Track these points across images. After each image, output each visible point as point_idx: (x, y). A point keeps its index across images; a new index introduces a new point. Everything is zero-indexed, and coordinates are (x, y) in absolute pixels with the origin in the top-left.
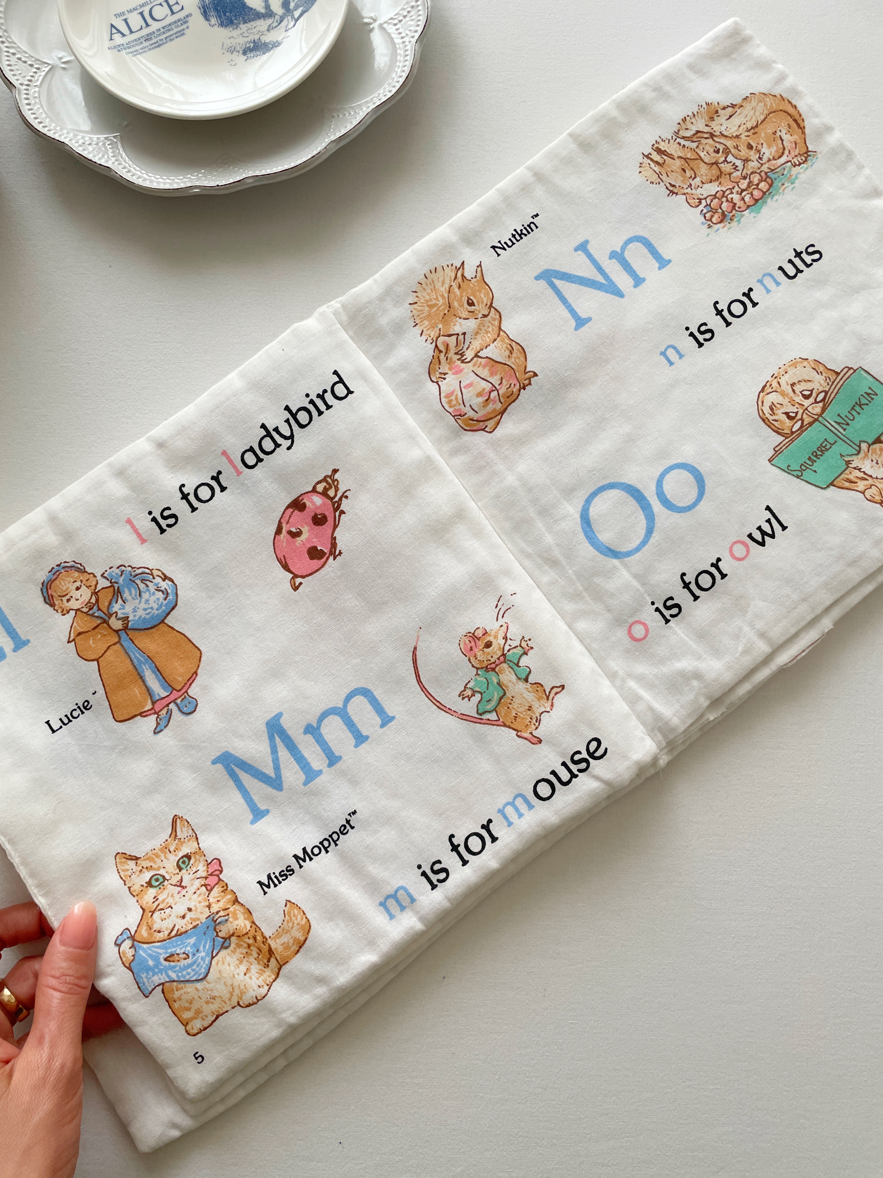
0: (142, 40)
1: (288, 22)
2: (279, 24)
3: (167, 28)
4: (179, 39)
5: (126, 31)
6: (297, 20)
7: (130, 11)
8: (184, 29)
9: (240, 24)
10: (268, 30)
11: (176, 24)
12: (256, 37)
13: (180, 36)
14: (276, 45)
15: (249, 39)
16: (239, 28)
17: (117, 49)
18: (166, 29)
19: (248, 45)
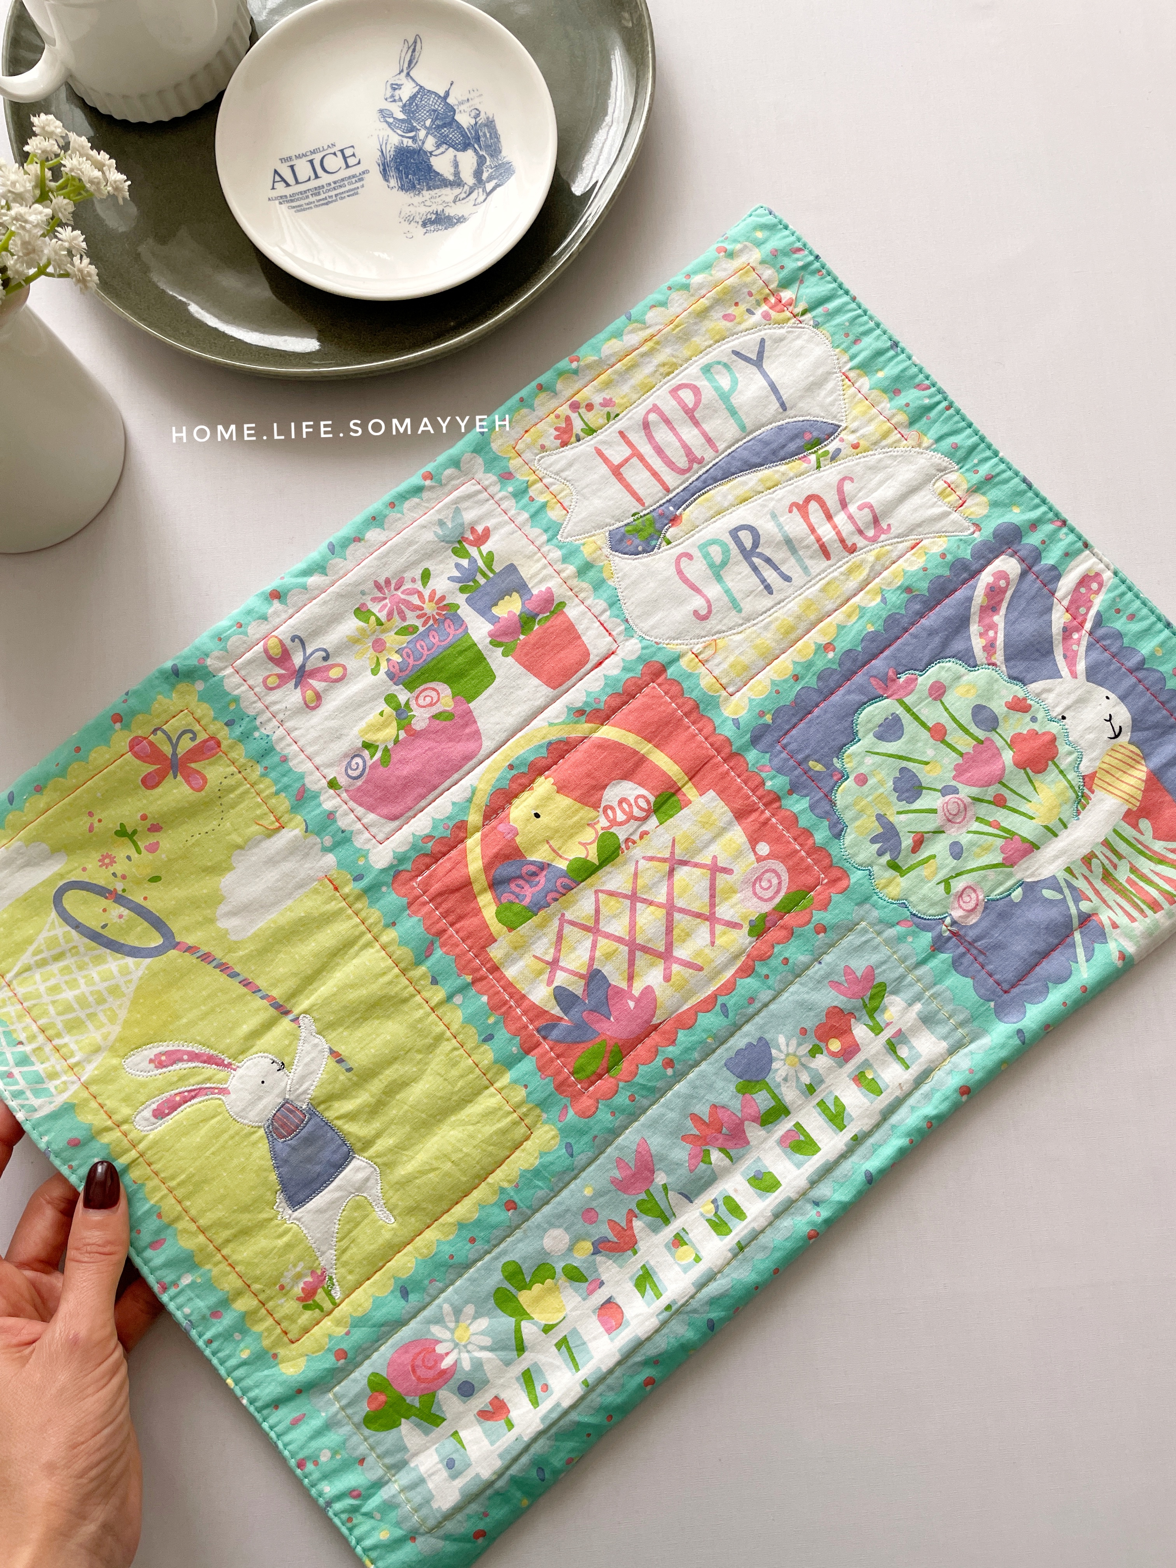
0: (309, 194)
1: (478, 194)
2: (467, 197)
3: (339, 183)
4: (351, 198)
5: (290, 179)
6: (488, 194)
7: (298, 157)
8: (358, 188)
9: (422, 190)
11: (350, 181)
12: (440, 209)
13: (353, 195)
14: (461, 220)
15: (431, 210)
16: (421, 195)
17: (277, 201)
19: (429, 217)
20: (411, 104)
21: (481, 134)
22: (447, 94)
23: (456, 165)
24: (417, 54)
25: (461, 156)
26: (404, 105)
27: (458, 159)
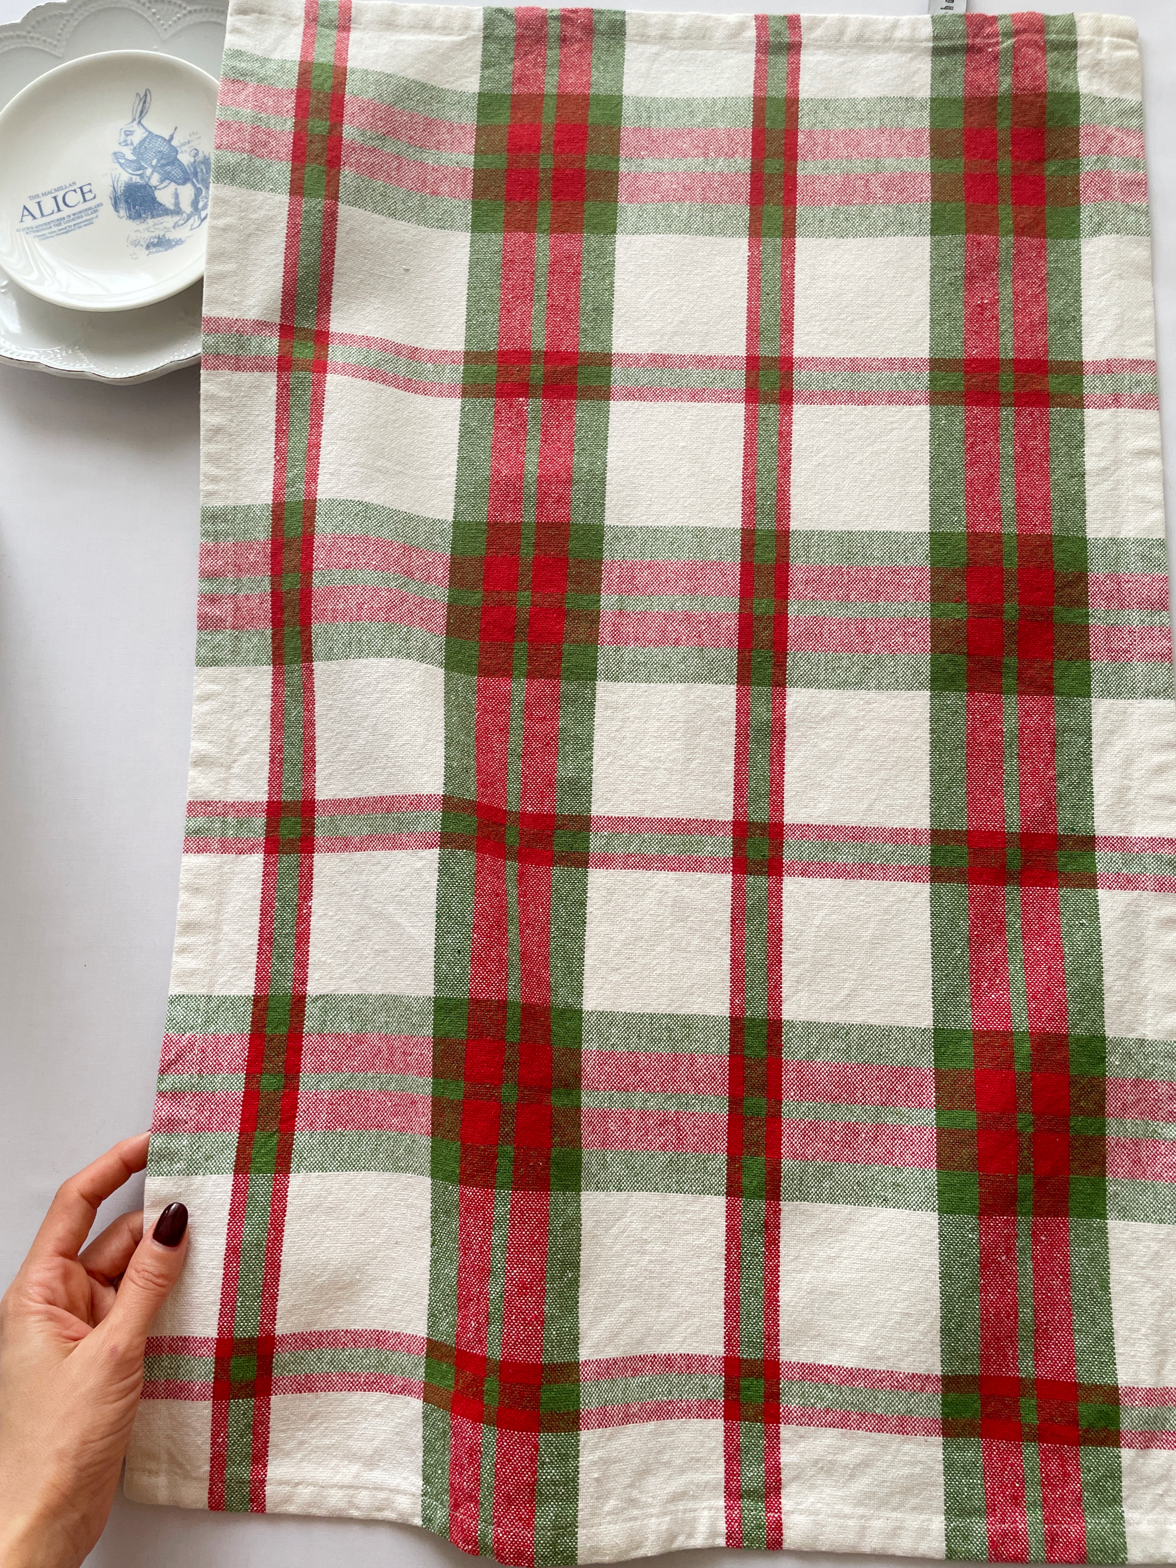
0: (52, 225)
1: (194, 221)
2: (185, 223)
3: (78, 215)
5: (37, 213)
6: (203, 220)
7: (44, 194)
10: (174, 227)
12: (162, 233)
14: (179, 242)
15: (153, 235)
16: (146, 223)
18: (76, 216)
20: (140, 147)
21: (199, 170)
22: (172, 137)
23: (176, 196)
24: (147, 105)
25: (181, 189)
26: (135, 148)
27: (179, 191)
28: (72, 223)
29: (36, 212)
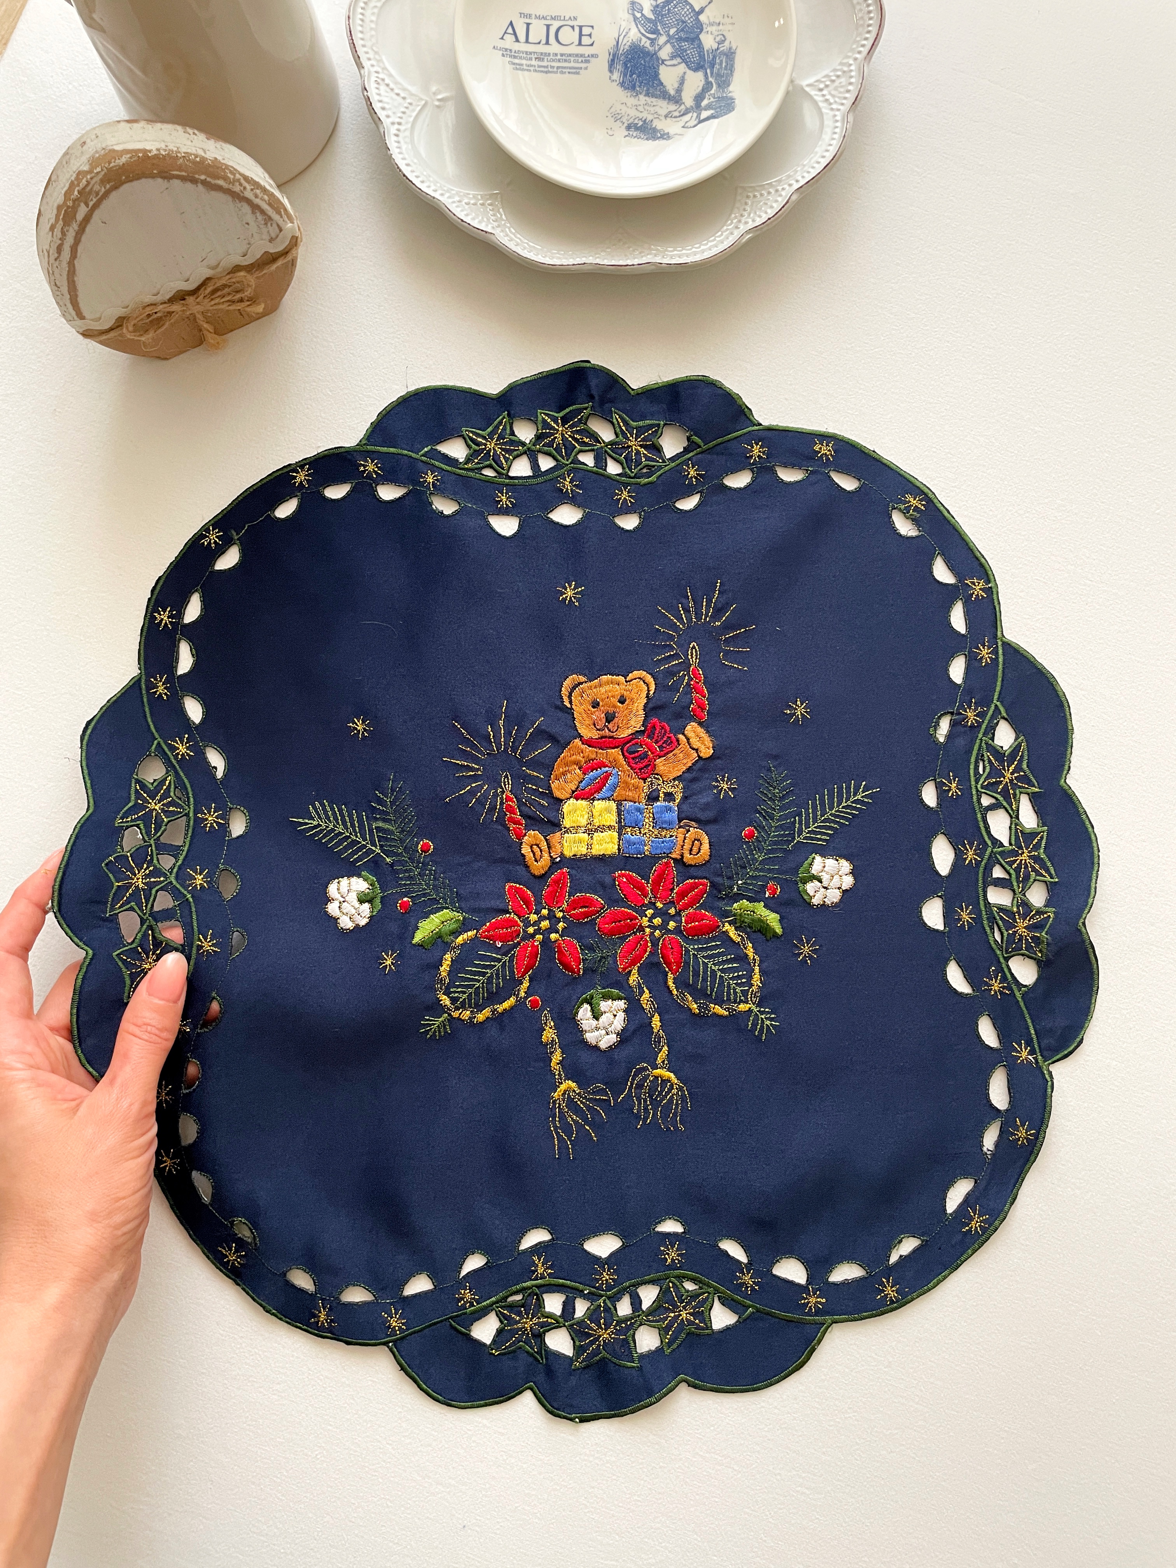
0: (533, 56)
1: (691, 118)
2: (680, 116)
4: (571, 75)
5: (522, 37)
6: (700, 122)
7: (538, 17)
8: (581, 68)
9: (641, 93)
10: (666, 116)
11: (577, 58)
12: (650, 117)
13: (574, 73)
14: (665, 136)
15: (640, 115)
16: (637, 98)
17: (501, 52)
18: (564, 58)
19: (636, 121)
20: (663, 6)
21: (718, 61)
22: (702, 10)
23: (682, 81)
25: (690, 73)
26: (657, 6)
27: (686, 77)
28: (556, 64)
29: (522, 35)
